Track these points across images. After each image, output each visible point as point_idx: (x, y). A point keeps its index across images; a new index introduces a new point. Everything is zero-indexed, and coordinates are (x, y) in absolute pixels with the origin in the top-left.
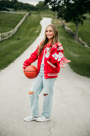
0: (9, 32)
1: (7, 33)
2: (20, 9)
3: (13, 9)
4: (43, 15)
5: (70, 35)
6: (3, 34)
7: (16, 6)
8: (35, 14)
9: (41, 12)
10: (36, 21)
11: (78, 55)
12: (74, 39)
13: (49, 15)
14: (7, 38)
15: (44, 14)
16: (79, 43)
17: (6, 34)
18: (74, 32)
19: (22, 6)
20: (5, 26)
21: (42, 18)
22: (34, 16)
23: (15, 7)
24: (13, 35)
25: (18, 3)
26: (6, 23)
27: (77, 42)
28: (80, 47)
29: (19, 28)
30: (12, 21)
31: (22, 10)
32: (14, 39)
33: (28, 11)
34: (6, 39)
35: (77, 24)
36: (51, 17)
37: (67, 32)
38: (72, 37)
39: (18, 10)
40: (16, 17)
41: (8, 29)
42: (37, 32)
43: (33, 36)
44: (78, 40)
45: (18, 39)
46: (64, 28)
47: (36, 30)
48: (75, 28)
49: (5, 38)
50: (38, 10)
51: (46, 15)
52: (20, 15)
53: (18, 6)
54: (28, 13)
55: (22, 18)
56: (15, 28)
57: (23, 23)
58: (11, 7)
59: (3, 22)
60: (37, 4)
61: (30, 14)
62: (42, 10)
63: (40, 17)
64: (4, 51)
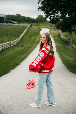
0: (14, 41)
2: (23, 22)
3: (17, 22)
5: (65, 43)
6: (10, 42)
7: (20, 19)
8: (35, 25)
9: (40, 24)
10: (36, 31)
12: (68, 45)
13: (46, 26)
15: (43, 25)
16: (73, 49)
17: (12, 42)
18: (68, 40)
19: (24, 20)
20: (11, 36)
21: (41, 28)
22: (35, 27)
24: (18, 43)
25: (21, 17)
26: (12, 34)
27: (71, 48)
29: (23, 37)
30: (17, 32)
32: (19, 46)
33: (30, 23)
34: (12, 46)
35: (71, 34)
36: (49, 28)
37: (63, 40)
39: (21, 23)
40: (20, 29)
41: (14, 38)
43: (34, 43)
44: (72, 46)
45: (22, 46)
46: (60, 37)
47: (37, 39)
50: (38, 22)
51: (44, 26)
52: (23, 26)
53: (21, 19)
54: (30, 25)
55: (25, 29)
56: (20, 37)
57: (26, 33)
58: (15, 20)
59: (9, 33)
60: (37, 18)
62: (41, 22)
63: (39, 27)
64: (11, 56)
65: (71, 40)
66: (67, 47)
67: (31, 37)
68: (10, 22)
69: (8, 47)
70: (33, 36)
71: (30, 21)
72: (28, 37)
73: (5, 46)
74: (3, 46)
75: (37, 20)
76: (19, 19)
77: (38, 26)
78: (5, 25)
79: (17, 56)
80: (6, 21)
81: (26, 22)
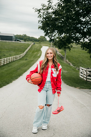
0: (20, 55)
1: (19, 55)
2: (28, 41)
3: (23, 40)
4: (43, 44)
5: (61, 58)
6: (16, 56)
8: (37, 44)
9: (41, 43)
10: (38, 48)
11: (67, 71)
12: (63, 60)
13: (46, 45)
14: (19, 59)
16: (66, 63)
18: (63, 56)
19: (29, 39)
20: (18, 51)
22: (37, 45)
23: (25, 39)
24: (23, 57)
25: (27, 36)
26: (18, 49)
27: (65, 62)
28: (67, 66)
29: (27, 52)
30: (22, 48)
31: (29, 41)
32: (23, 60)
33: (33, 42)
35: (65, 51)
36: (48, 46)
37: (59, 56)
38: (62, 59)
39: (27, 41)
40: (25, 46)
41: (20, 53)
42: (39, 55)
43: (36, 58)
44: (66, 61)
45: (26, 60)
46: (57, 53)
47: (38, 54)
48: (64, 53)
49: (17, 59)
50: (40, 41)
51: (44, 45)
52: (28, 44)
53: (27, 39)
54: (33, 43)
55: (29, 46)
56: (24, 52)
57: (29, 49)
58: (22, 39)
59: (16, 49)
61: (34, 44)
62: (42, 41)
63: (41, 45)
64: (16, 68)
65: (65, 56)
66: (62, 61)
67: (33, 52)
68: (18, 41)
69: (14, 60)
70: (35, 52)
71: (33, 40)
72: (31, 52)
73: (11, 59)
74: (10, 59)
75: (39, 39)
76: (25, 38)
77: (39, 44)
78: (14, 43)
79: (21, 68)
80: (15, 39)
81: (30, 41)
